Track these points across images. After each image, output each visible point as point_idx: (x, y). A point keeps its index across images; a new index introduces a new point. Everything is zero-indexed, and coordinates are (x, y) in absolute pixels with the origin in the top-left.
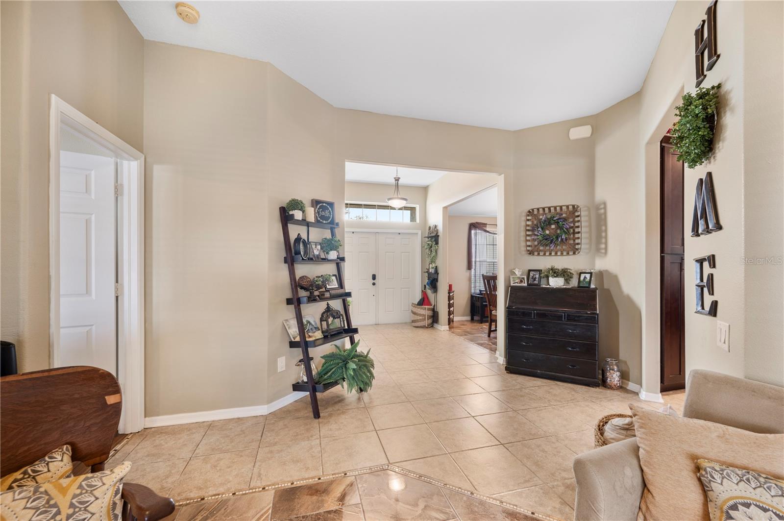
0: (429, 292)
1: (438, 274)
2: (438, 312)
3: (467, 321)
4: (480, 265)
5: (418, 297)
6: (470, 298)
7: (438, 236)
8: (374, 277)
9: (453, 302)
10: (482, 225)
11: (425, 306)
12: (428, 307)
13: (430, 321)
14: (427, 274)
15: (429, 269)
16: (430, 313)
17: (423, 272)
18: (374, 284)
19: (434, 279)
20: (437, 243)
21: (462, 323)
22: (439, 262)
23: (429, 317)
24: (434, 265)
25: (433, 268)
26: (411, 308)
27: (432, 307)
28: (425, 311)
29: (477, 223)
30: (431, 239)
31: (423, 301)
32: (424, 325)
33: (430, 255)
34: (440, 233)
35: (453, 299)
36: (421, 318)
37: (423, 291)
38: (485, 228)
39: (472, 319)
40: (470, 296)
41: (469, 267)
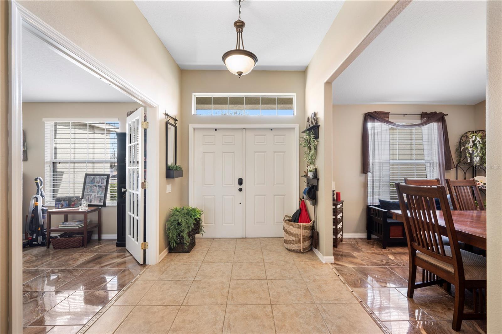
0: (308, 203)
1: (318, 180)
2: (318, 233)
3: (362, 239)
4: (380, 167)
5: (295, 207)
6: (365, 211)
7: (318, 126)
8: (240, 182)
9: (342, 217)
10: (382, 116)
11: (299, 224)
12: (304, 224)
13: (307, 244)
14: (305, 179)
15: (307, 173)
16: (307, 233)
17: (300, 176)
18: (240, 190)
19: (313, 186)
20: (317, 137)
21: (354, 245)
22: (320, 164)
23: (305, 239)
24: (312, 168)
25: (311, 171)
26: (283, 224)
27: (310, 224)
28: (300, 230)
29: (375, 112)
30: (310, 132)
31: (300, 213)
32: (299, 248)
33: (309, 154)
34: (321, 123)
35: (342, 211)
36: (294, 239)
37: (300, 199)
38: (387, 119)
39: (369, 238)
40: (366, 207)
41: (365, 169)
